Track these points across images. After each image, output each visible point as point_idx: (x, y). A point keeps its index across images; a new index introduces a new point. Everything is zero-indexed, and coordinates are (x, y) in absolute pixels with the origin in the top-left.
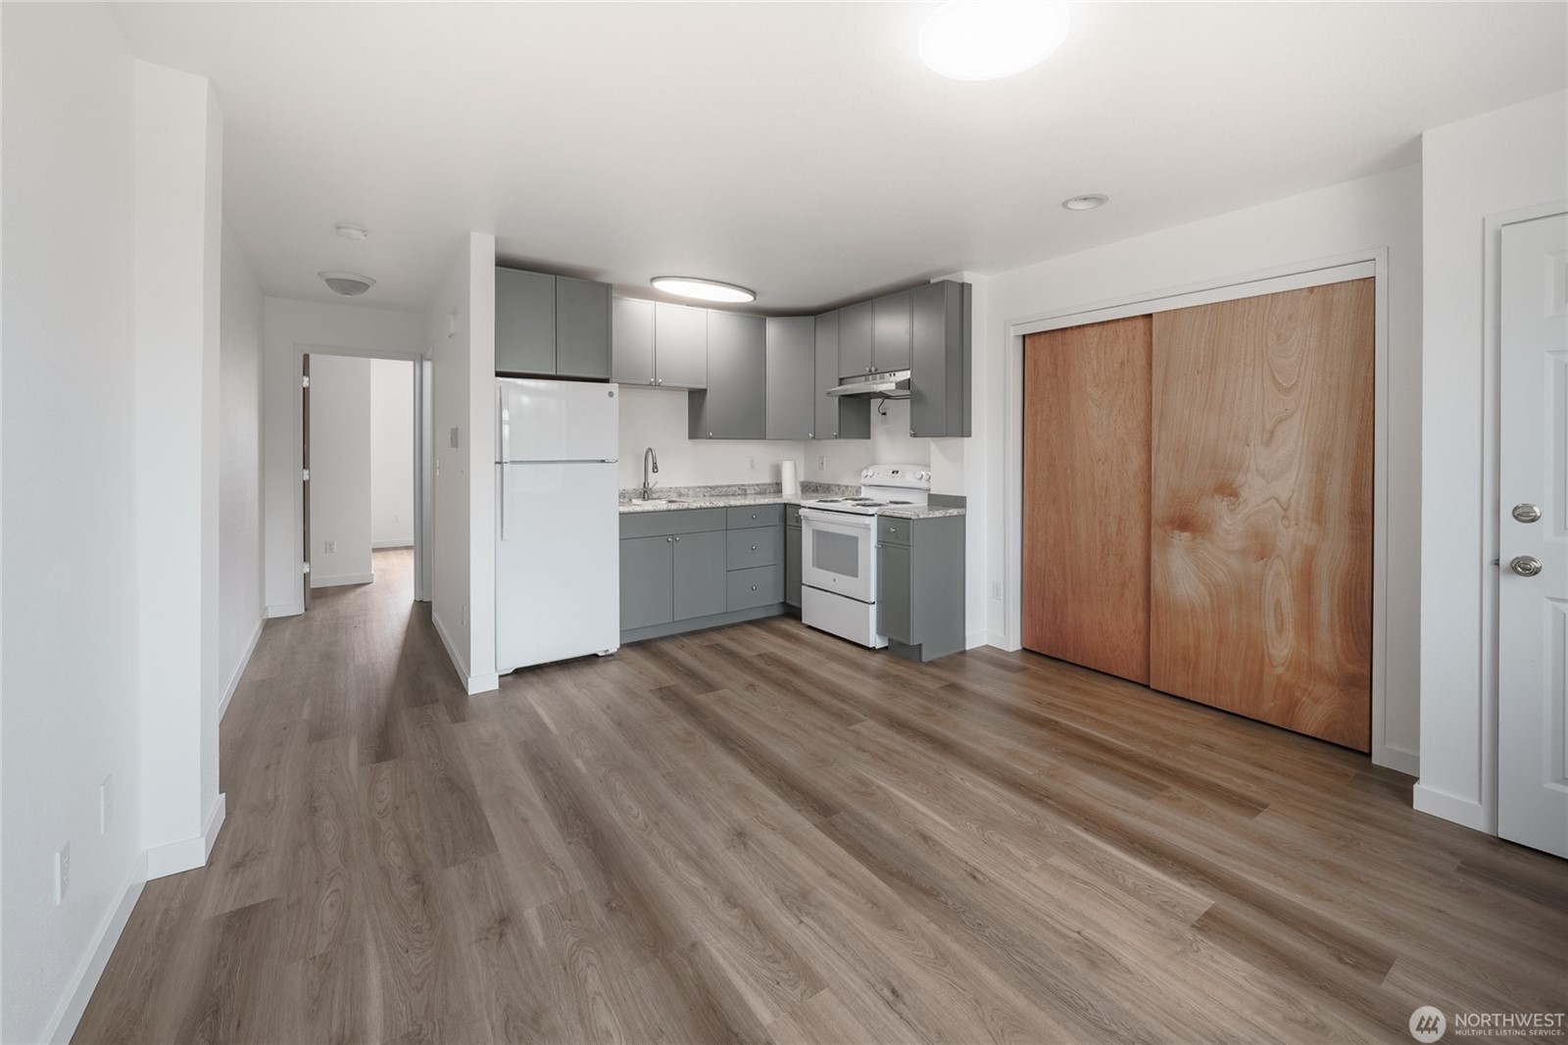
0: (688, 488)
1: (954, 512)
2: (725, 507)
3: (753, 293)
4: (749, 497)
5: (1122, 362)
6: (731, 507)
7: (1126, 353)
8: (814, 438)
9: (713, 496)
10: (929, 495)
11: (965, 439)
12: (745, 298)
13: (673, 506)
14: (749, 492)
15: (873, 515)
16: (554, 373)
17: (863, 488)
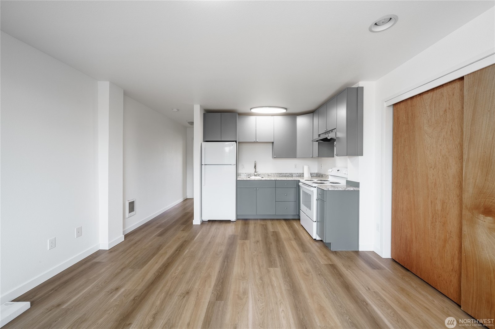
0: (271, 174)
1: (356, 189)
2: (274, 180)
3: (286, 109)
4: (294, 177)
5: (445, 110)
6: (277, 180)
7: (448, 105)
8: (312, 157)
9: (280, 176)
10: (347, 181)
11: (360, 157)
12: (284, 111)
13: (263, 179)
14: (294, 175)
15: (316, 187)
16: (220, 140)
17: (329, 176)
